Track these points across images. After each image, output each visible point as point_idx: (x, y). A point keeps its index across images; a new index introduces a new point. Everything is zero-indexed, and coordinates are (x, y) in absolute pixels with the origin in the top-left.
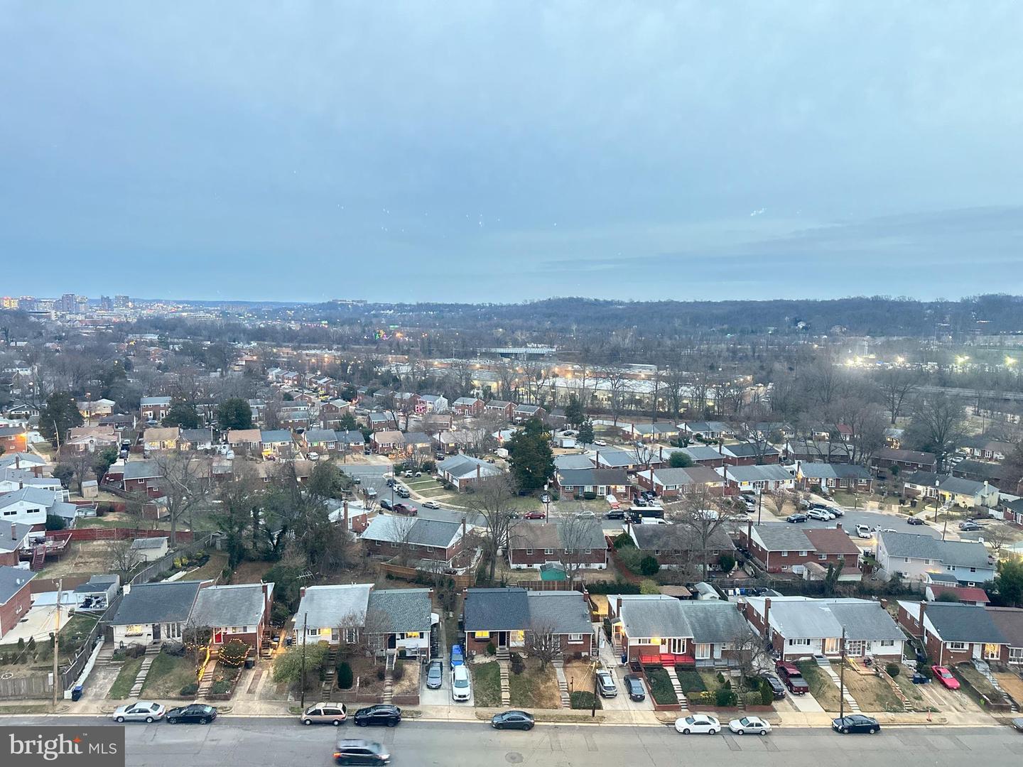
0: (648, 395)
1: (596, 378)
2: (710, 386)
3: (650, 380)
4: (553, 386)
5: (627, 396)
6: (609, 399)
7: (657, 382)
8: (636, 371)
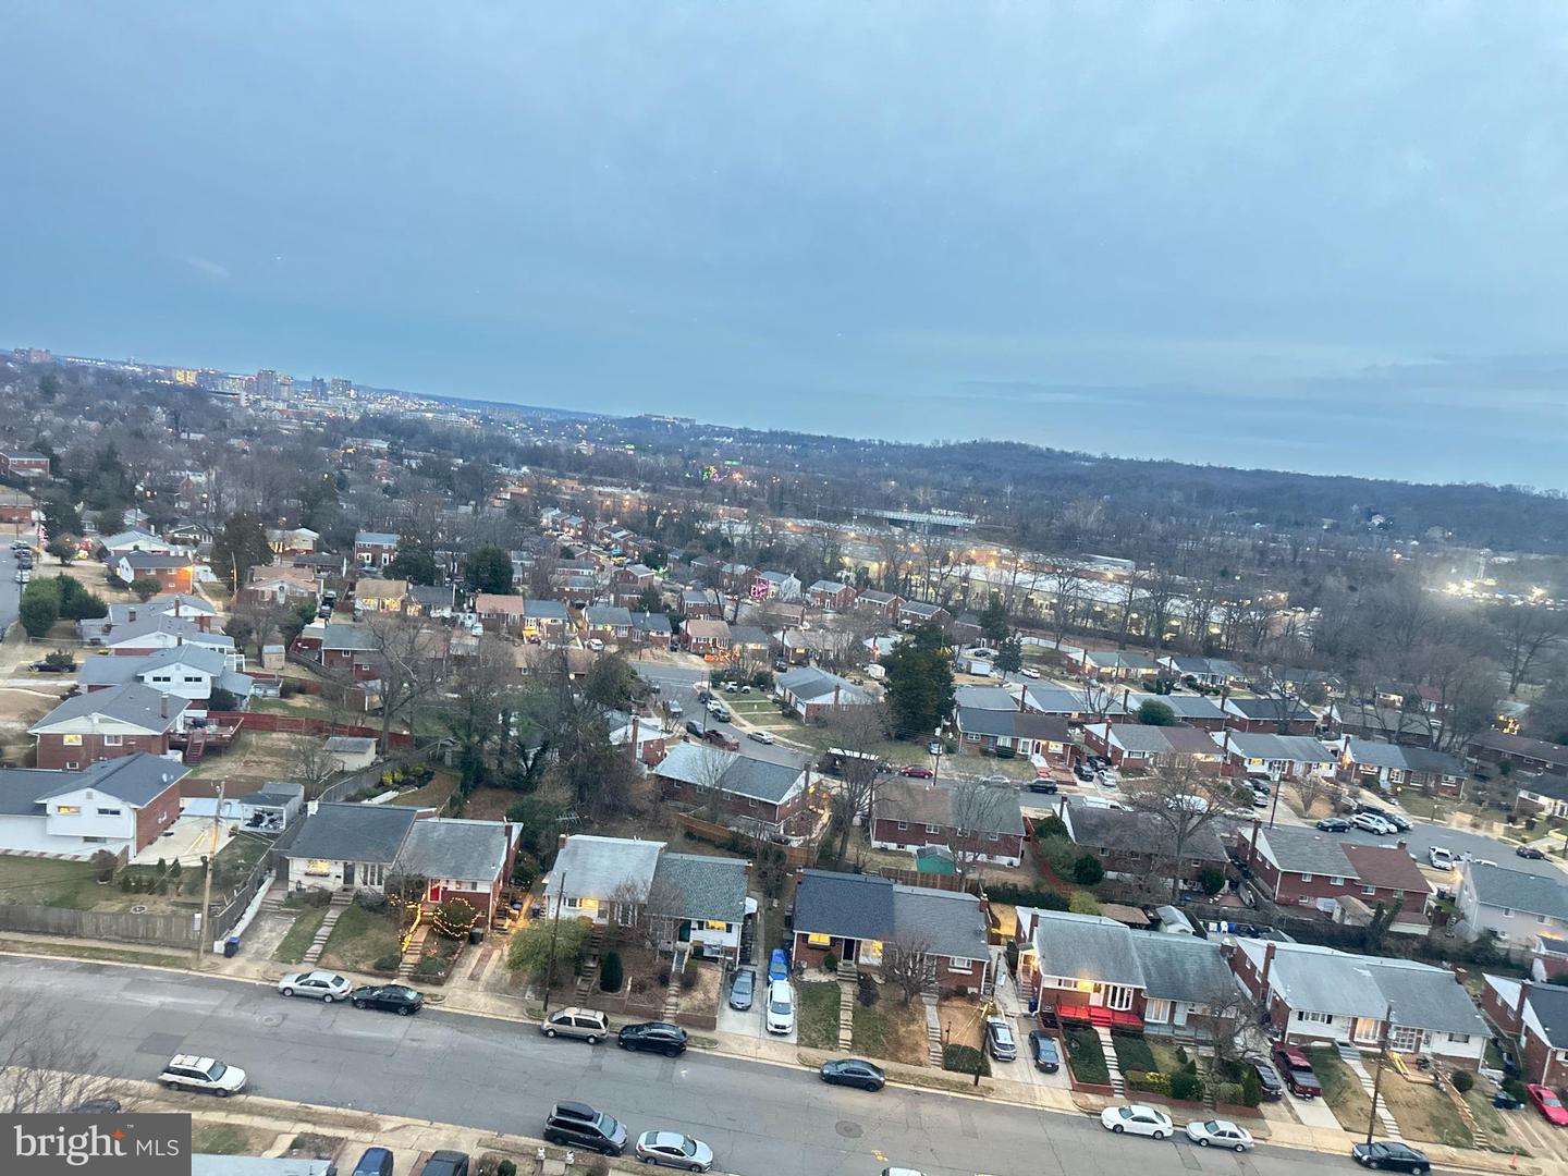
0: (1116, 607)
1: (1035, 572)
2: (1218, 603)
3: (1122, 583)
4: (965, 578)
5: (1081, 604)
6: (1052, 606)
7: (1132, 587)
8: (1101, 568)
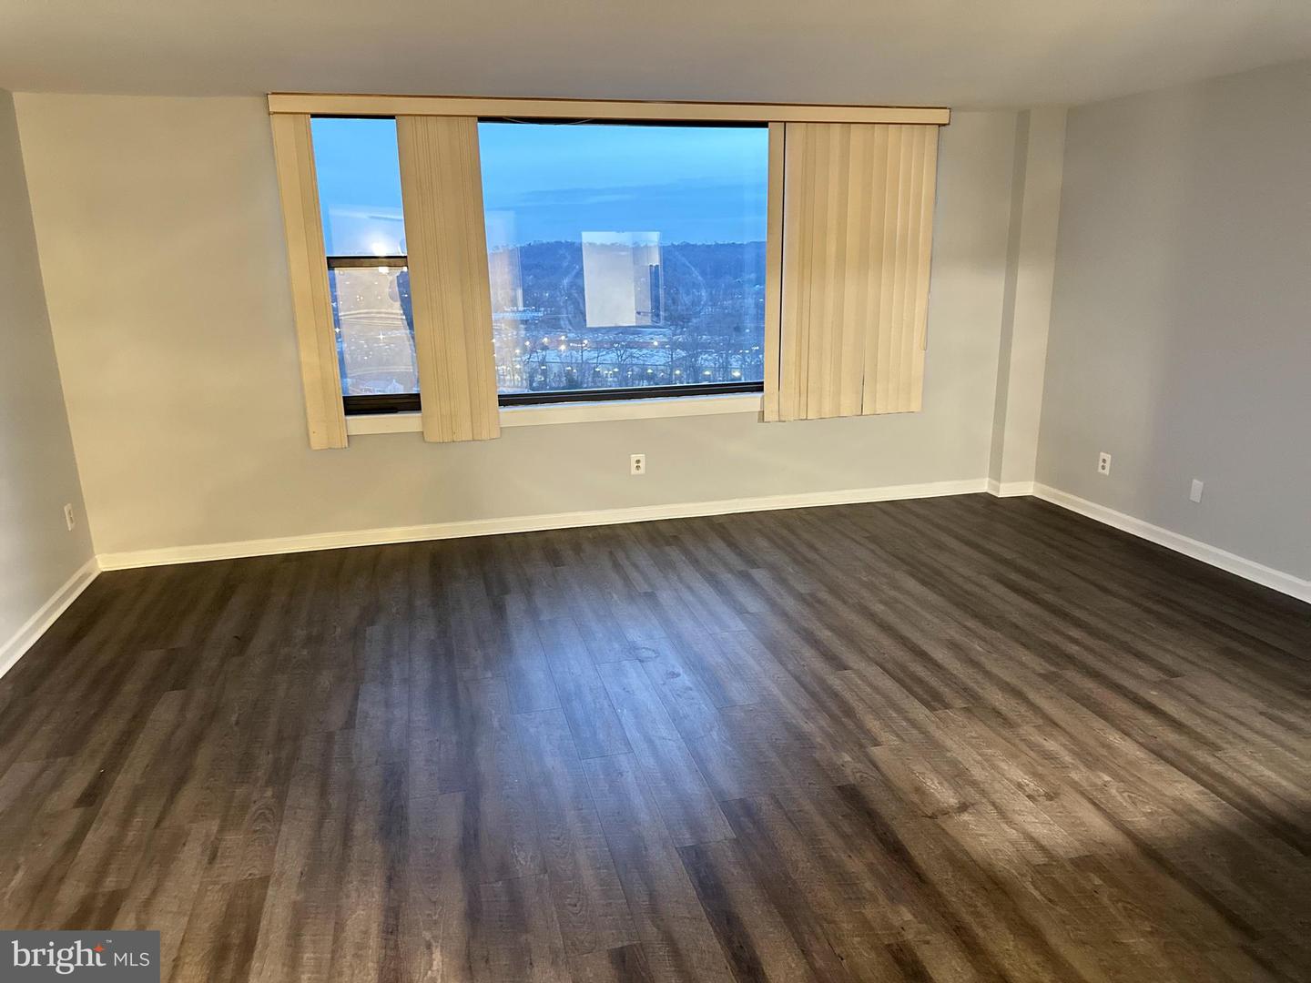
0: (662, 367)
1: (597, 349)
2: (736, 352)
3: (664, 348)
4: (543, 362)
5: (636, 369)
6: (615, 374)
7: (672, 349)
8: (647, 338)
